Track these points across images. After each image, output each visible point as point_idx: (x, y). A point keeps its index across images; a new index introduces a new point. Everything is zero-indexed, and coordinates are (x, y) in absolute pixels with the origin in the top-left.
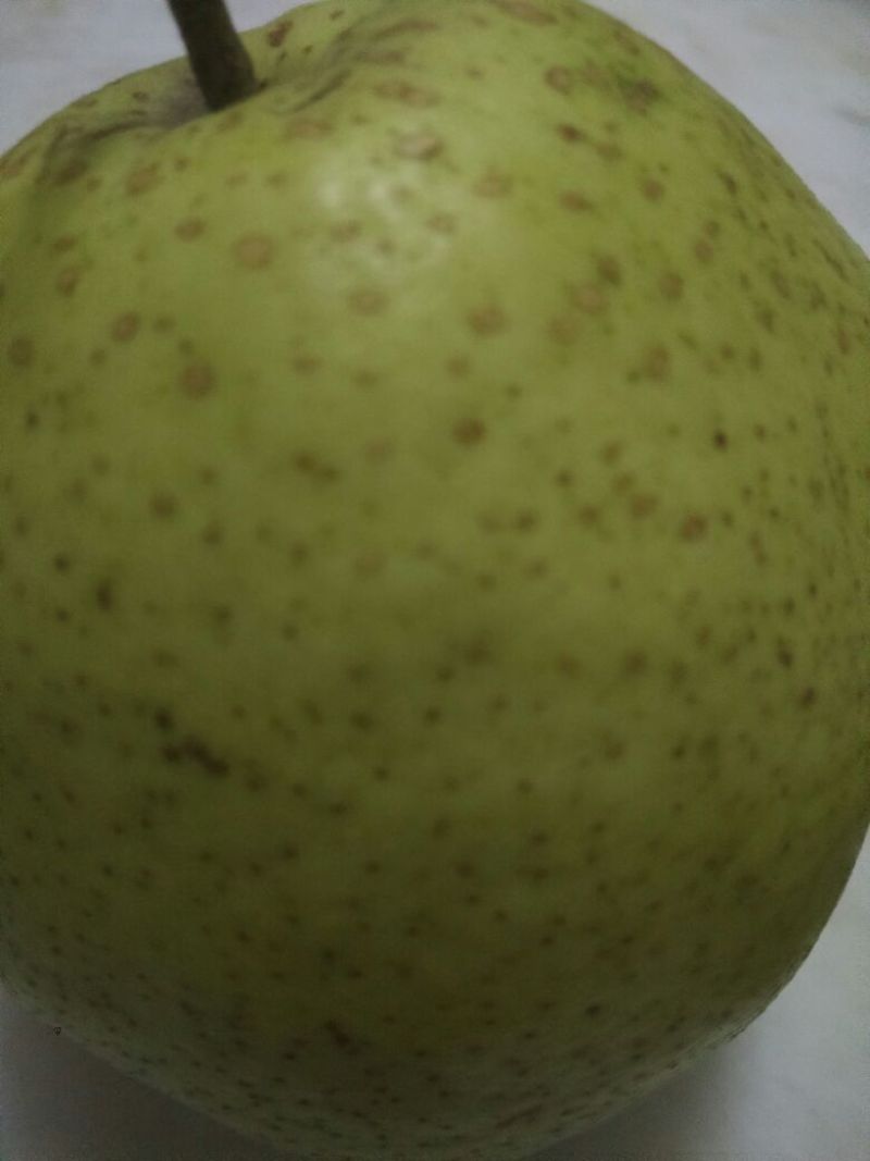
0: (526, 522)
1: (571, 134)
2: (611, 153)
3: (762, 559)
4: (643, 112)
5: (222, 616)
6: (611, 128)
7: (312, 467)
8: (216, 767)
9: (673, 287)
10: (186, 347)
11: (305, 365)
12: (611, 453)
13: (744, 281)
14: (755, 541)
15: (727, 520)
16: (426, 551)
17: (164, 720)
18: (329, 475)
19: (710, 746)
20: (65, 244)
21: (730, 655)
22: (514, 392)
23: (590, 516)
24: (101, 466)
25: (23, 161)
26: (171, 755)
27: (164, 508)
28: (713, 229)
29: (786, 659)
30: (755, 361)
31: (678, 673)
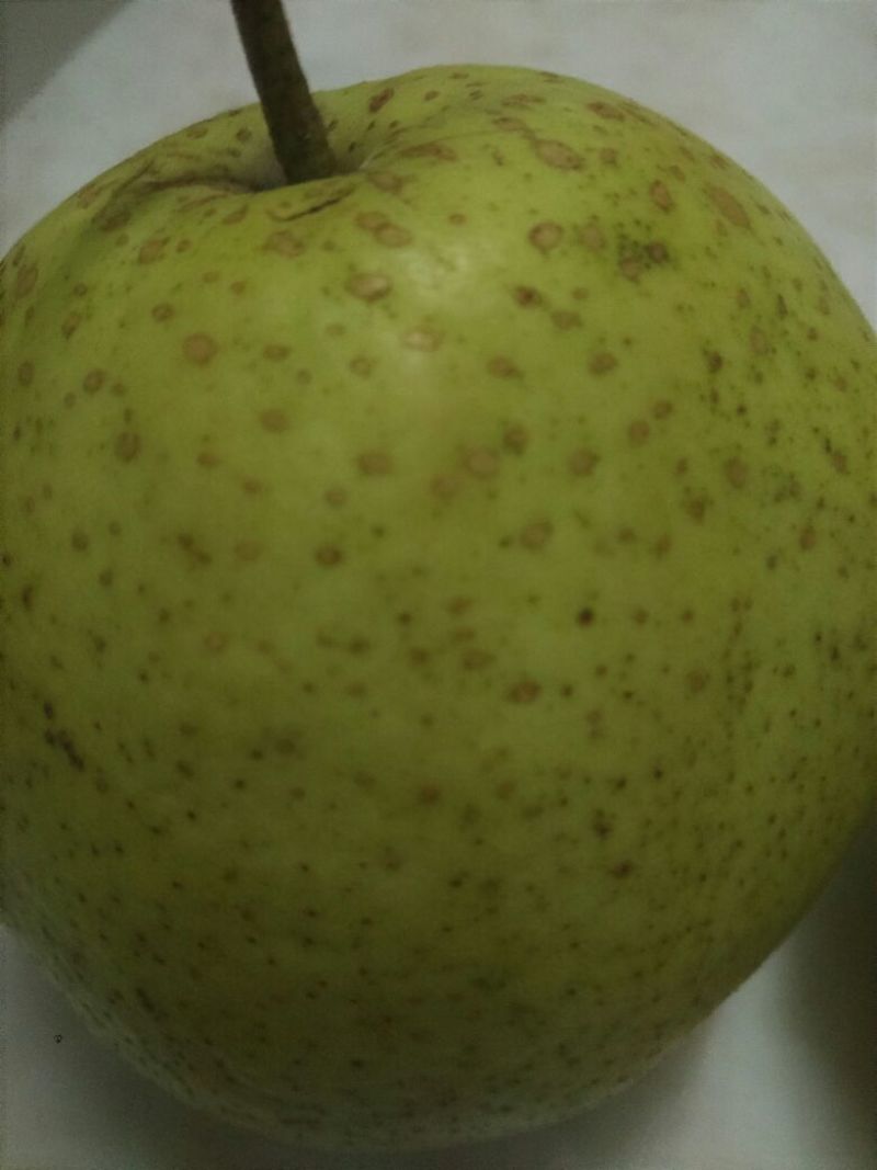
0: (359, 647)
1: (527, 297)
2: (566, 322)
3: (595, 735)
4: (634, 279)
5: (101, 645)
6: (579, 294)
7: (191, 548)
8: (77, 762)
9: (585, 464)
10: (128, 415)
11: (206, 461)
12: (459, 607)
13: (682, 467)
14: (595, 717)
15: (567, 691)
16: (264, 647)
17: (49, 710)
18: (204, 559)
19: (492, 886)
20: (81, 291)
21: (533, 813)
22: (379, 532)
23: (420, 657)
24: (48, 492)
25: (97, 194)
26: (50, 739)
27: (80, 543)
28: (664, 410)
29: (603, 830)
30: (662, 547)
31: (470, 815)
